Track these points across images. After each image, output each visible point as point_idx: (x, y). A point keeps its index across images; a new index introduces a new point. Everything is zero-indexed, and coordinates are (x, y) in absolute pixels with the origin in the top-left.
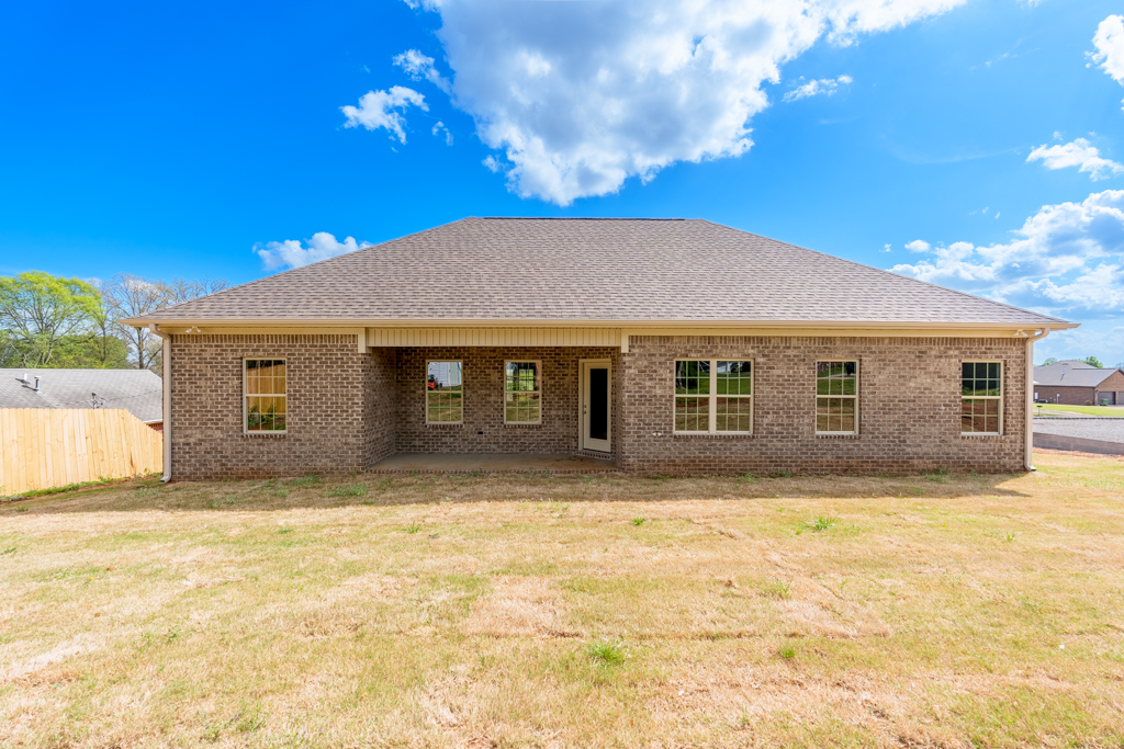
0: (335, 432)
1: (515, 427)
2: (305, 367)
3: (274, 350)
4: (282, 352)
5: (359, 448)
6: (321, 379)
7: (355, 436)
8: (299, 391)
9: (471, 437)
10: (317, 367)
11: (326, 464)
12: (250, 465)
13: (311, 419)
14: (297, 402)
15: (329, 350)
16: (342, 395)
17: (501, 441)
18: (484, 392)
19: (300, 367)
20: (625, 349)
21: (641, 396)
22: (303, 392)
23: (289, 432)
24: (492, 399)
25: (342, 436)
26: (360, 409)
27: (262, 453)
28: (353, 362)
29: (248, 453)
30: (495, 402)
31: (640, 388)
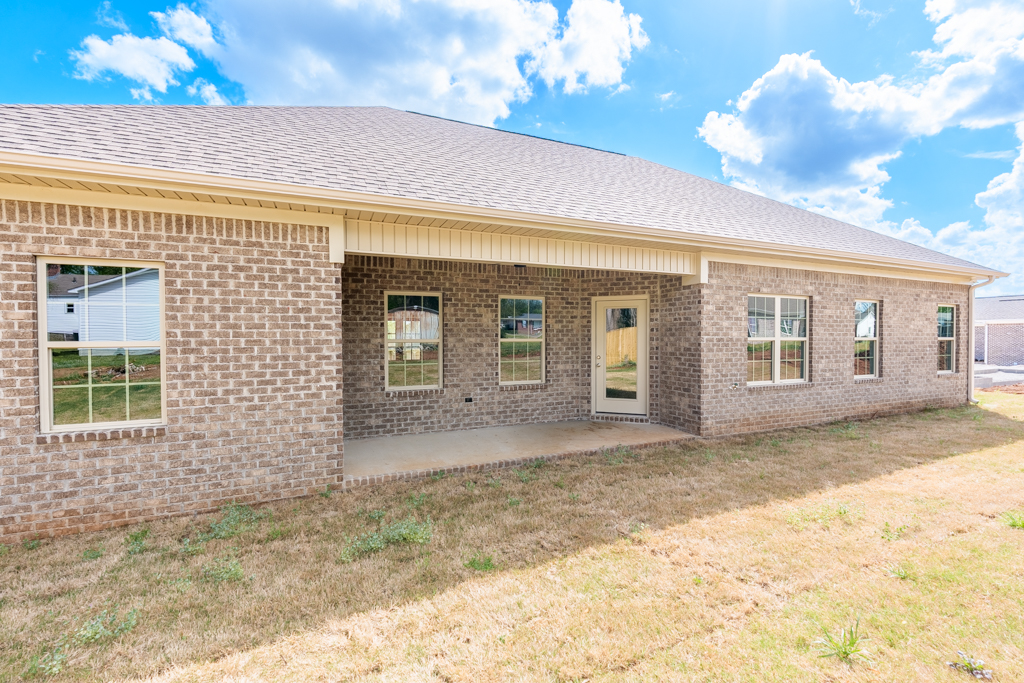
0: (281, 414)
1: (515, 389)
2: (212, 284)
3: (130, 245)
4: (152, 249)
5: (331, 442)
6: (250, 310)
7: (324, 419)
8: (197, 335)
9: (455, 406)
10: (239, 285)
11: (261, 480)
12: (66, 504)
13: (227, 392)
14: (192, 358)
15: (267, 254)
16: (297, 343)
17: (497, 409)
18: (473, 340)
19: (198, 284)
20: (704, 279)
21: (719, 340)
22: (206, 336)
23: (173, 420)
24: (484, 350)
25: (297, 422)
26: (334, 368)
27: (101, 472)
28: (319, 279)
29: (59, 476)
30: (489, 355)
31: (718, 329)
